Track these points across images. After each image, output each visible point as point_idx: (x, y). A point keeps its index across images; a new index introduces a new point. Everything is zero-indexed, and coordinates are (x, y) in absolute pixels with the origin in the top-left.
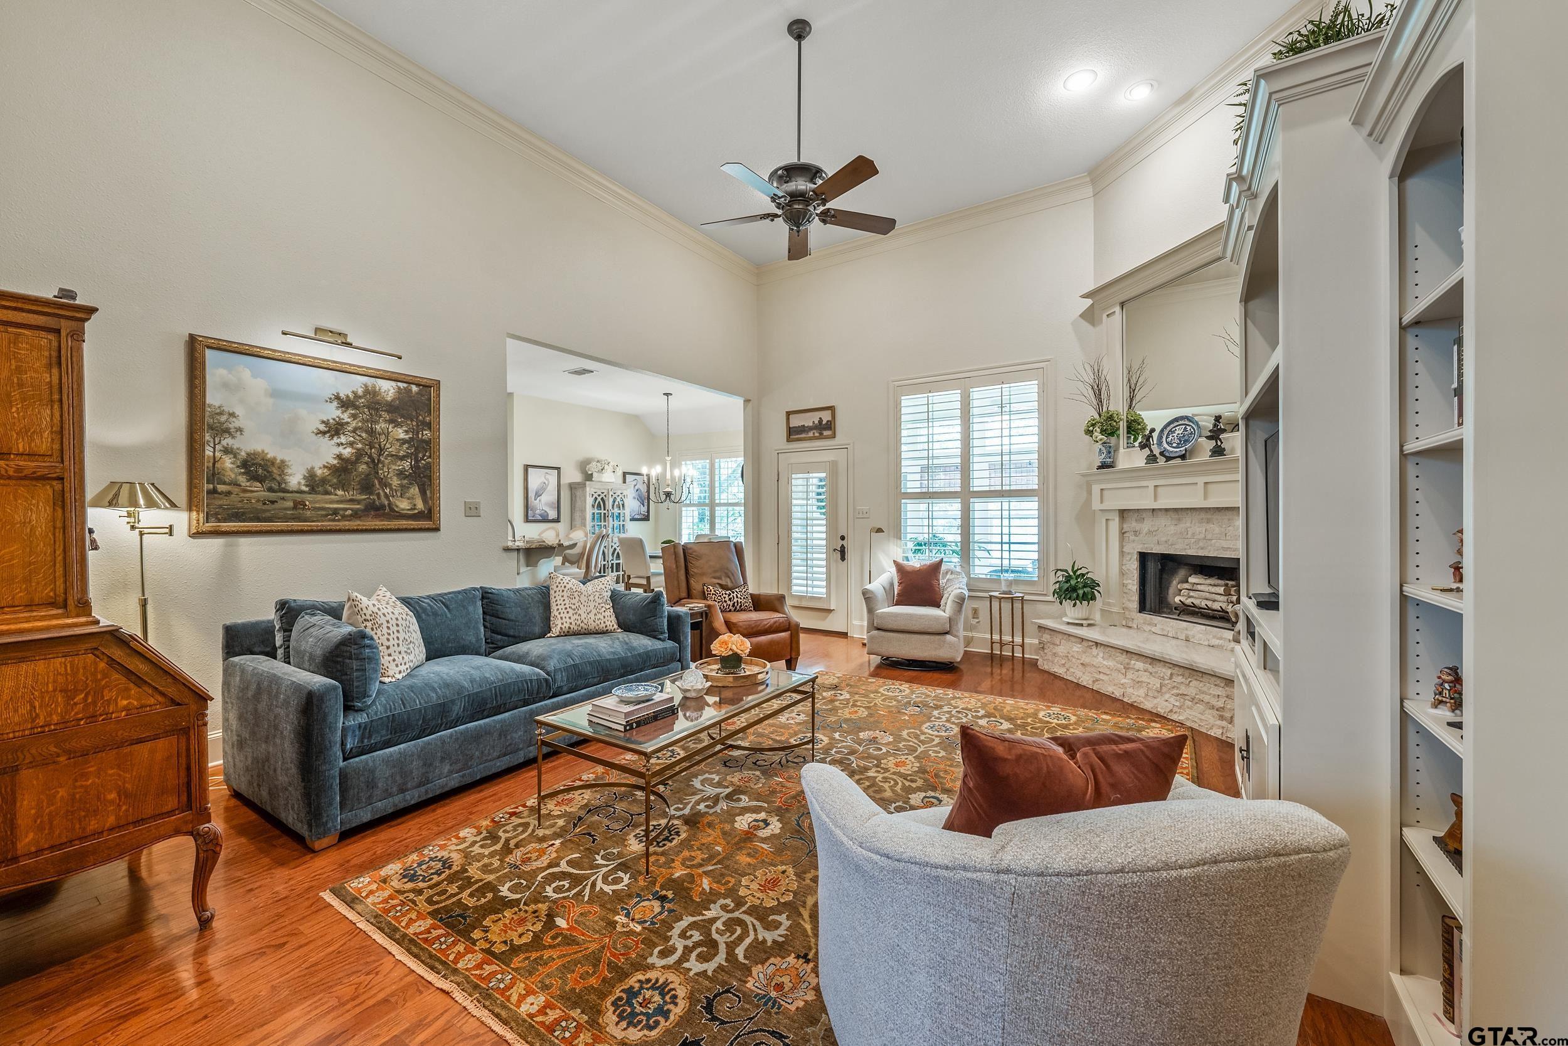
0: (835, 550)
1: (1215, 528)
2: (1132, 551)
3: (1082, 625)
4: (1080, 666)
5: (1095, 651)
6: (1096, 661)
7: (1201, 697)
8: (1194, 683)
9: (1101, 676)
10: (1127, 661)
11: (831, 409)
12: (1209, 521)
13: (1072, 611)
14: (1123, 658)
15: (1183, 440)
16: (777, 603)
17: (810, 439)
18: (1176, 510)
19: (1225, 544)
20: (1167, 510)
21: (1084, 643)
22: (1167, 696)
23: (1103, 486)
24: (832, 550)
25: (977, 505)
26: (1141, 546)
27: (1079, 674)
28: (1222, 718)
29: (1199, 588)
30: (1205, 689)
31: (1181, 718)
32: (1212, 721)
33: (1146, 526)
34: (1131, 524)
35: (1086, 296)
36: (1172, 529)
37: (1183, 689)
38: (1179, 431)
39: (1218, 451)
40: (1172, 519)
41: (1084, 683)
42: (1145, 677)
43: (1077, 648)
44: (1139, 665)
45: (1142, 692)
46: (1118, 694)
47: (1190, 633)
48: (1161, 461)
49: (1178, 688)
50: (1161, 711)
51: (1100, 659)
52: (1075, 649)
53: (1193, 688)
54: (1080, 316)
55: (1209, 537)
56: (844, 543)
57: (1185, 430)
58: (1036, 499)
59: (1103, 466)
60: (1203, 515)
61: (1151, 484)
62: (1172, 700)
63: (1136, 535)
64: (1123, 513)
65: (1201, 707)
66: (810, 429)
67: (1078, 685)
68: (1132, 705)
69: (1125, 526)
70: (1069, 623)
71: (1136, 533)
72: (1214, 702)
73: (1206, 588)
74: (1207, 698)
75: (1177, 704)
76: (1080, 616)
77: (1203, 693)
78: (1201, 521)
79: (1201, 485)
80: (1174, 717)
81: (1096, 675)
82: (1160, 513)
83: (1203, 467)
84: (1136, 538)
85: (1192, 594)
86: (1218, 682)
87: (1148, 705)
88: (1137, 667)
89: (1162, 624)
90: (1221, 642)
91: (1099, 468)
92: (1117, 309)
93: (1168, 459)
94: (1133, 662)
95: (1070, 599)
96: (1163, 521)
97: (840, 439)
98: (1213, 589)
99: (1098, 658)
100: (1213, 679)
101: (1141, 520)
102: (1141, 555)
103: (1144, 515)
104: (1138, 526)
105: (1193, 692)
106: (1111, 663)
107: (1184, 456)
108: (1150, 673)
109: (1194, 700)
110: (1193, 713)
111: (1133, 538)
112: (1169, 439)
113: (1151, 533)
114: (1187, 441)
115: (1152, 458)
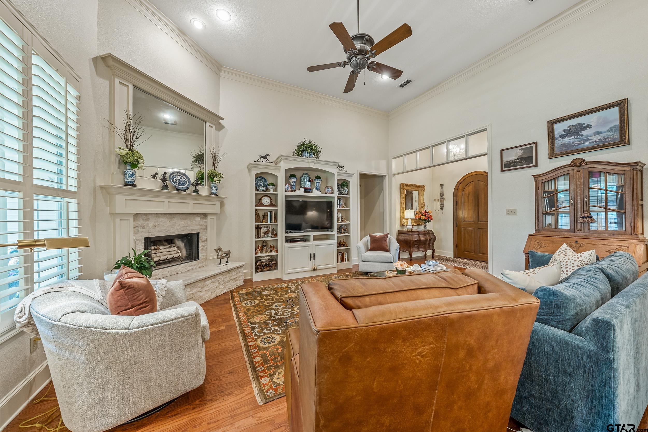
2: (141, 238)
12: (186, 219)
18: (170, 214)
19: (192, 228)
20: (165, 214)
22: (220, 287)
23: (127, 197)
26: (148, 234)
29: (161, 251)
32: (233, 284)
33: (151, 223)
34: (142, 222)
36: (168, 224)
37: (225, 280)
38: (178, 178)
39: (196, 191)
45: (210, 293)
48: (171, 191)
49: (223, 281)
50: (218, 294)
53: (228, 277)
60: (183, 216)
61: (167, 200)
62: (222, 287)
64: (136, 215)
68: (206, 302)
69: (136, 223)
71: (143, 227)
73: (164, 250)
74: (232, 278)
77: (232, 276)
78: (182, 219)
79: (191, 204)
82: (161, 215)
83: (189, 196)
84: (144, 230)
85: (158, 255)
91: (125, 185)
93: (178, 190)
96: (162, 220)
98: (170, 250)
101: (148, 219)
102: (145, 239)
103: (150, 216)
104: (145, 223)
105: (228, 279)
106: (194, 291)
107: (185, 191)
108: (213, 282)
109: (228, 281)
110: (228, 286)
111: (142, 230)
112: (174, 180)
113: (155, 226)
114: (183, 184)
115: (165, 187)
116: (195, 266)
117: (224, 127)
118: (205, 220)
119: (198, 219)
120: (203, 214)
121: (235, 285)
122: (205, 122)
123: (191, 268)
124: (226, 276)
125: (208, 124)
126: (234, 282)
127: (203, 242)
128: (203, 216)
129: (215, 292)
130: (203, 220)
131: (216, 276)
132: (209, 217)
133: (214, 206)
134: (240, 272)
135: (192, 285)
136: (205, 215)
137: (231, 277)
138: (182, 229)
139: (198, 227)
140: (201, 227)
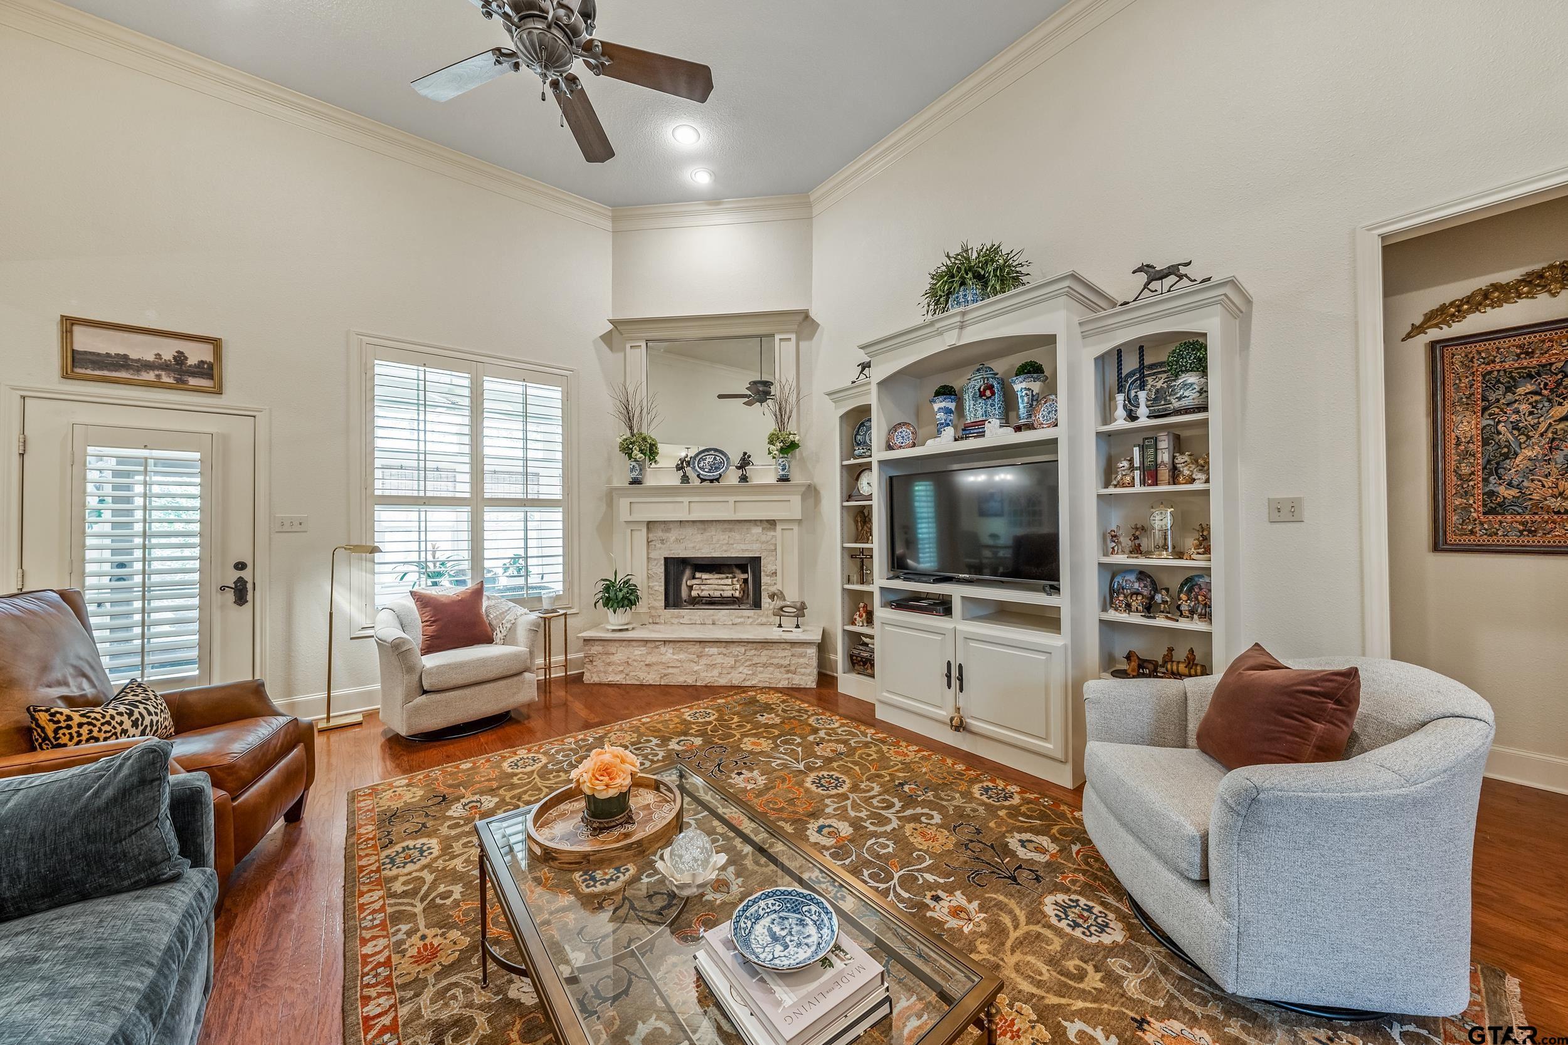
0: (223, 588)
1: (737, 536)
2: (658, 556)
3: (627, 630)
4: (644, 668)
5: (663, 649)
6: (664, 659)
7: (771, 661)
8: (765, 652)
9: (670, 670)
10: (700, 650)
11: (216, 344)
12: (731, 530)
13: (615, 619)
14: (697, 648)
15: (714, 467)
16: (252, 701)
17: (148, 384)
18: (703, 522)
19: (743, 547)
20: (694, 522)
21: (649, 645)
22: (741, 669)
23: (632, 500)
24: (215, 588)
25: (490, 516)
26: (668, 552)
27: (642, 675)
28: (788, 672)
29: (708, 582)
30: (774, 655)
31: (753, 682)
32: (779, 676)
33: (672, 536)
34: (659, 534)
35: (611, 321)
36: (699, 537)
37: (756, 660)
38: (709, 459)
39: (744, 479)
40: (698, 529)
41: (651, 682)
42: (719, 659)
43: (639, 651)
44: (714, 650)
45: (716, 672)
46: (690, 681)
47: (716, 618)
48: (694, 483)
49: (750, 660)
50: (736, 683)
51: (670, 655)
52: (637, 652)
53: (764, 656)
54: (601, 337)
55: (731, 542)
56: (246, 574)
57: (715, 459)
58: (561, 509)
59: (636, 482)
60: (726, 526)
61: (686, 500)
62: (746, 671)
63: (663, 543)
64: (650, 525)
65: (771, 669)
66: (147, 366)
67: (642, 686)
68: (706, 686)
69: (650, 535)
70: (614, 630)
71: (662, 541)
72: (782, 662)
73: (716, 582)
74: (775, 661)
75: (750, 672)
76: (623, 622)
77: (775, 657)
78: (724, 531)
79: (731, 504)
80: (748, 684)
81: (663, 671)
82: (688, 524)
83: (730, 489)
84: (663, 546)
85: (703, 587)
86: (786, 646)
87: (723, 682)
88: (710, 653)
89: (688, 614)
90: (742, 620)
91: (631, 483)
92: (643, 344)
93: (703, 480)
94: (707, 650)
95: (622, 607)
96: (689, 531)
97: (231, 397)
98: (722, 582)
99: (668, 654)
100: (782, 645)
101: (668, 530)
102: (666, 559)
103: (671, 526)
104: (664, 536)
105: (764, 659)
106: (682, 656)
107: (717, 480)
108: (725, 655)
109: (765, 665)
110: (764, 675)
111: (660, 545)
112: (701, 465)
113: (678, 541)
114: (717, 469)
115: (685, 479)
116: (751, 620)
117: (819, 325)
118: (772, 533)
119: (757, 530)
120: (767, 521)
121: (785, 679)
122: (773, 335)
123: (739, 620)
124: (756, 652)
125: (777, 337)
126: (780, 672)
127: (767, 576)
128: (766, 525)
129: (729, 676)
130: (768, 533)
131: (732, 645)
132: (779, 527)
133: (788, 503)
134: (801, 656)
135: (678, 645)
136: (772, 523)
137: (771, 657)
138: (724, 548)
139: (756, 546)
140: (764, 546)
